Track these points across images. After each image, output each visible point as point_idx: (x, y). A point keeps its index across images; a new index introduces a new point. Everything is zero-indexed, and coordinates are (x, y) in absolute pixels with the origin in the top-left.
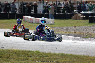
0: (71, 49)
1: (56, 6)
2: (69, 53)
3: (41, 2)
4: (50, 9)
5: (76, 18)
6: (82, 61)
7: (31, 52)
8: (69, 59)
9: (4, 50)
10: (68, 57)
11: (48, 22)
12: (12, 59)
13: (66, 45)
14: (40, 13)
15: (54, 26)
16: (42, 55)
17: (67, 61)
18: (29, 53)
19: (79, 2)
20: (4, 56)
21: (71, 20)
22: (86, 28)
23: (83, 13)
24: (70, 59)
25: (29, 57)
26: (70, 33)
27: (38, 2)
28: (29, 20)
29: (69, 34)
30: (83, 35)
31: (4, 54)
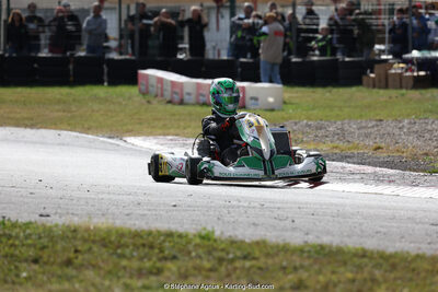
0: (361, 224)
1: (290, 24)
2: (352, 243)
3: (222, 6)
4: (262, 38)
5: (385, 83)
6: (411, 280)
7: (176, 239)
8: (352, 272)
9: (50, 229)
10: (345, 263)
11: (252, 98)
12: (87, 268)
13: (336, 205)
14: (216, 58)
15: (283, 118)
16: (228, 253)
17: (339, 282)
18: (167, 244)
19: (398, 7)
20: (49, 256)
21: (360, 88)
22: (429, 127)
23: (417, 59)
24: (357, 273)
25: (165, 259)
26: (357, 148)
27: (209, 8)
28: (168, 88)
29: (349, 157)
30: (413, 160)
31: (50, 244)
